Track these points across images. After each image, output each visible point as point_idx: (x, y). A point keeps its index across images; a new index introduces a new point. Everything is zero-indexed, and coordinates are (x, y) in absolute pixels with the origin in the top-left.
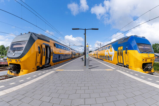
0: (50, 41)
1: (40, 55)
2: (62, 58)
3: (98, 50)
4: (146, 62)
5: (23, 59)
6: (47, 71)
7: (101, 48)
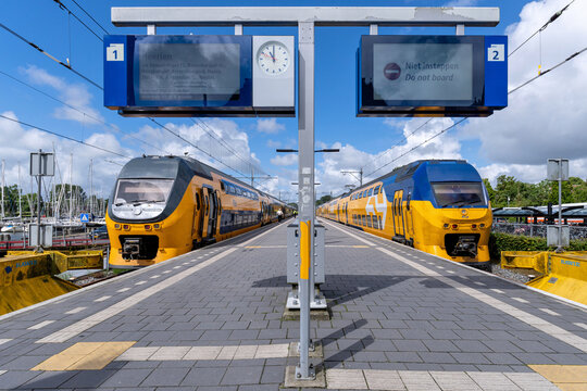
0: (213, 175)
1: (198, 212)
2: (239, 220)
3: (348, 194)
4: (455, 232)
5: (165, 224)
6: (217, 250)
7: (362, 187)
